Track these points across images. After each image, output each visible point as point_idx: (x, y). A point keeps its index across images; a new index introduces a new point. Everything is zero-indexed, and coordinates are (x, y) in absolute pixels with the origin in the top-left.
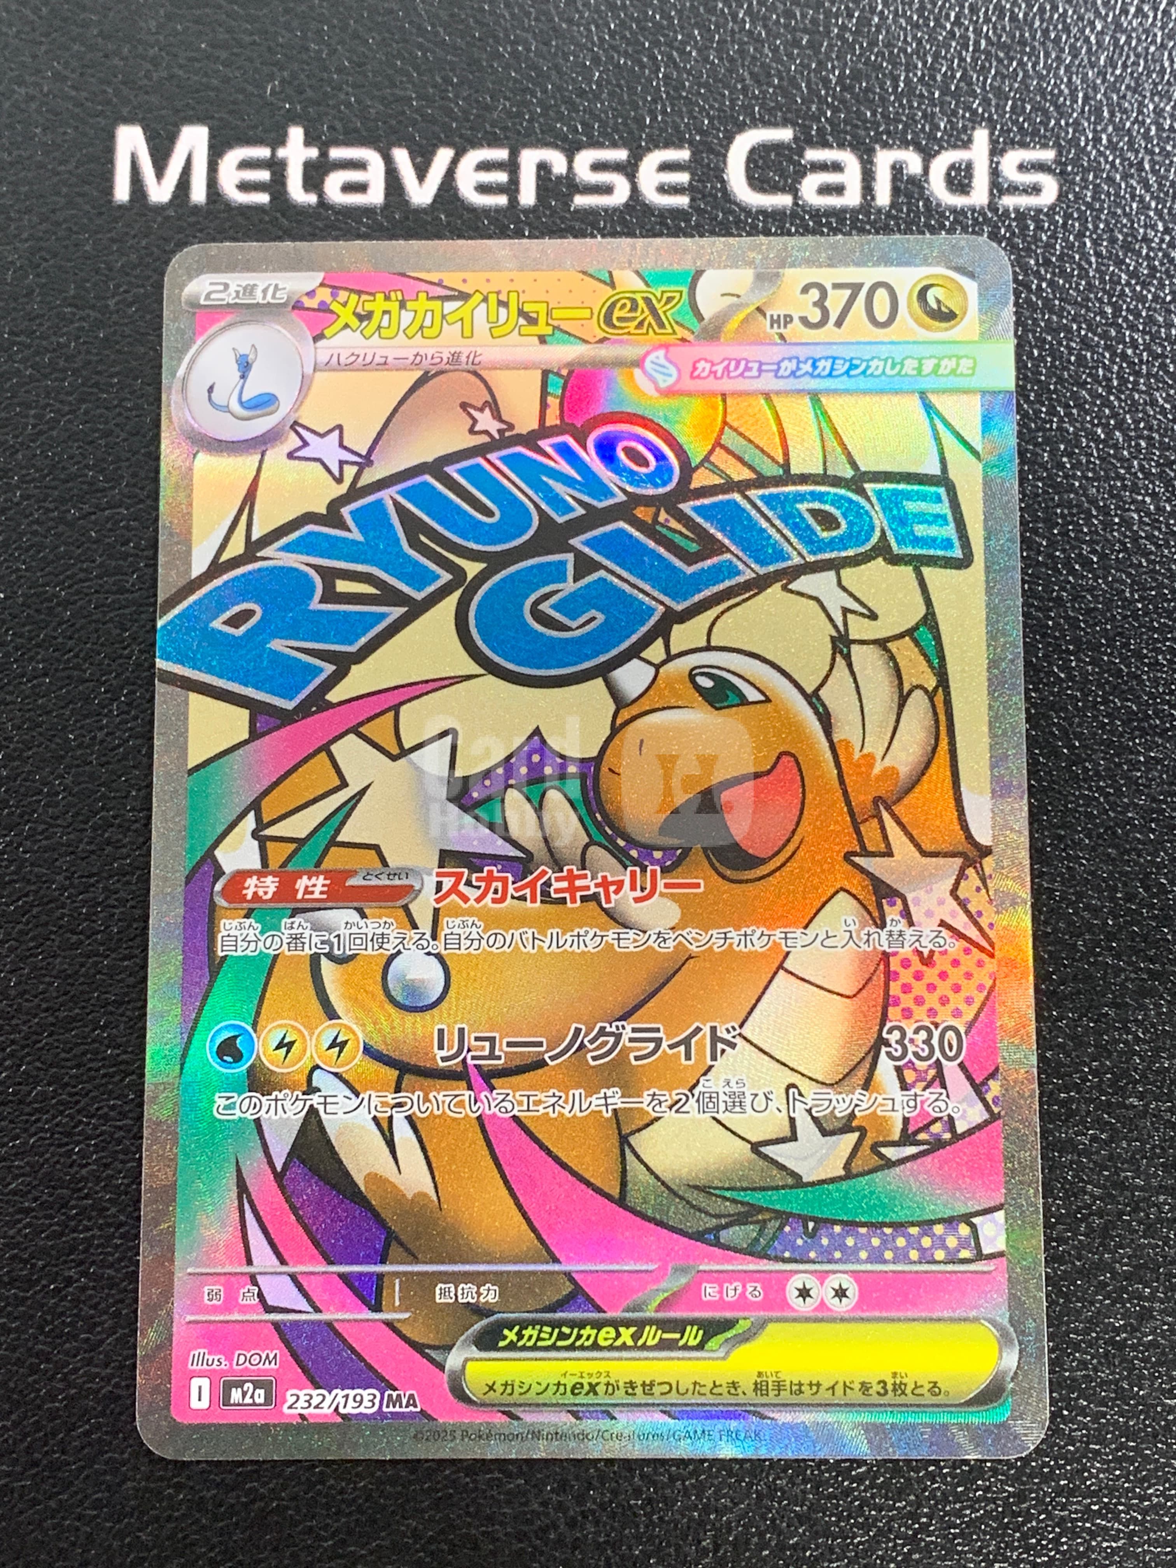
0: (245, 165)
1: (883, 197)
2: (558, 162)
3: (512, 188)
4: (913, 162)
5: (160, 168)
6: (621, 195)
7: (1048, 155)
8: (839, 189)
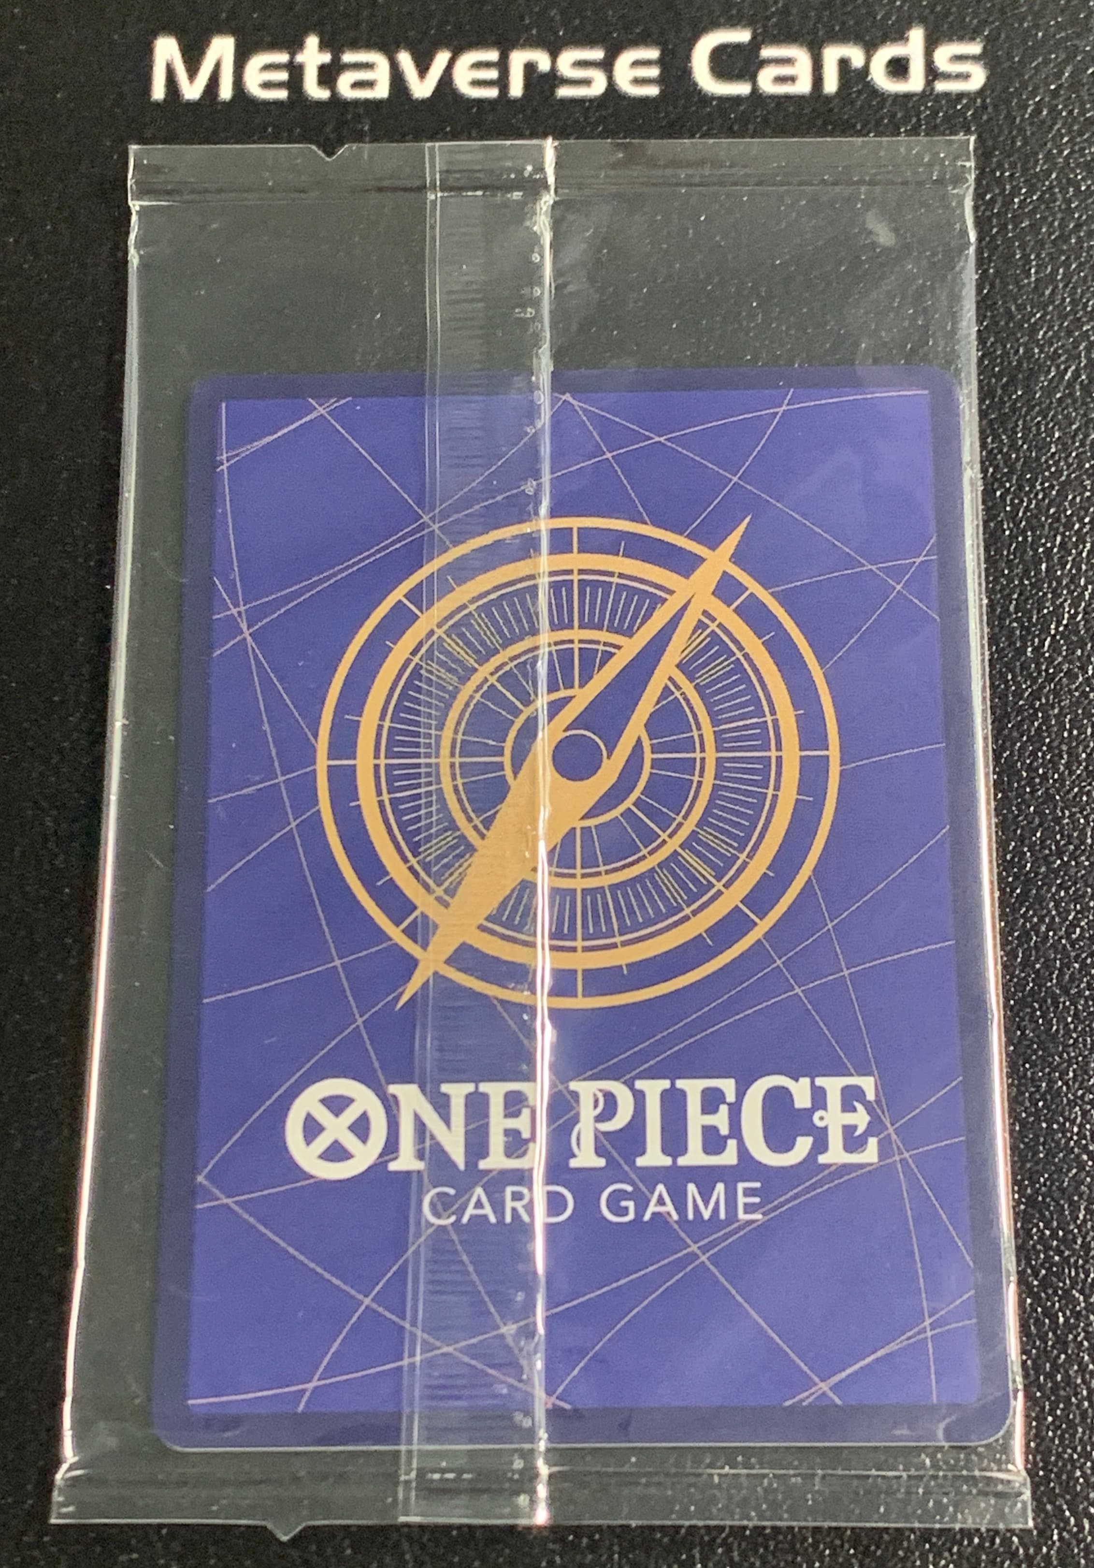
0: (268, 67)
1: (831, 85)
2: (543, 62)
3: (503, 83)
4: (856, 56)
5: (192, 71)
6: (598, 86)
7: (975, 48)
8: (792, 79)
